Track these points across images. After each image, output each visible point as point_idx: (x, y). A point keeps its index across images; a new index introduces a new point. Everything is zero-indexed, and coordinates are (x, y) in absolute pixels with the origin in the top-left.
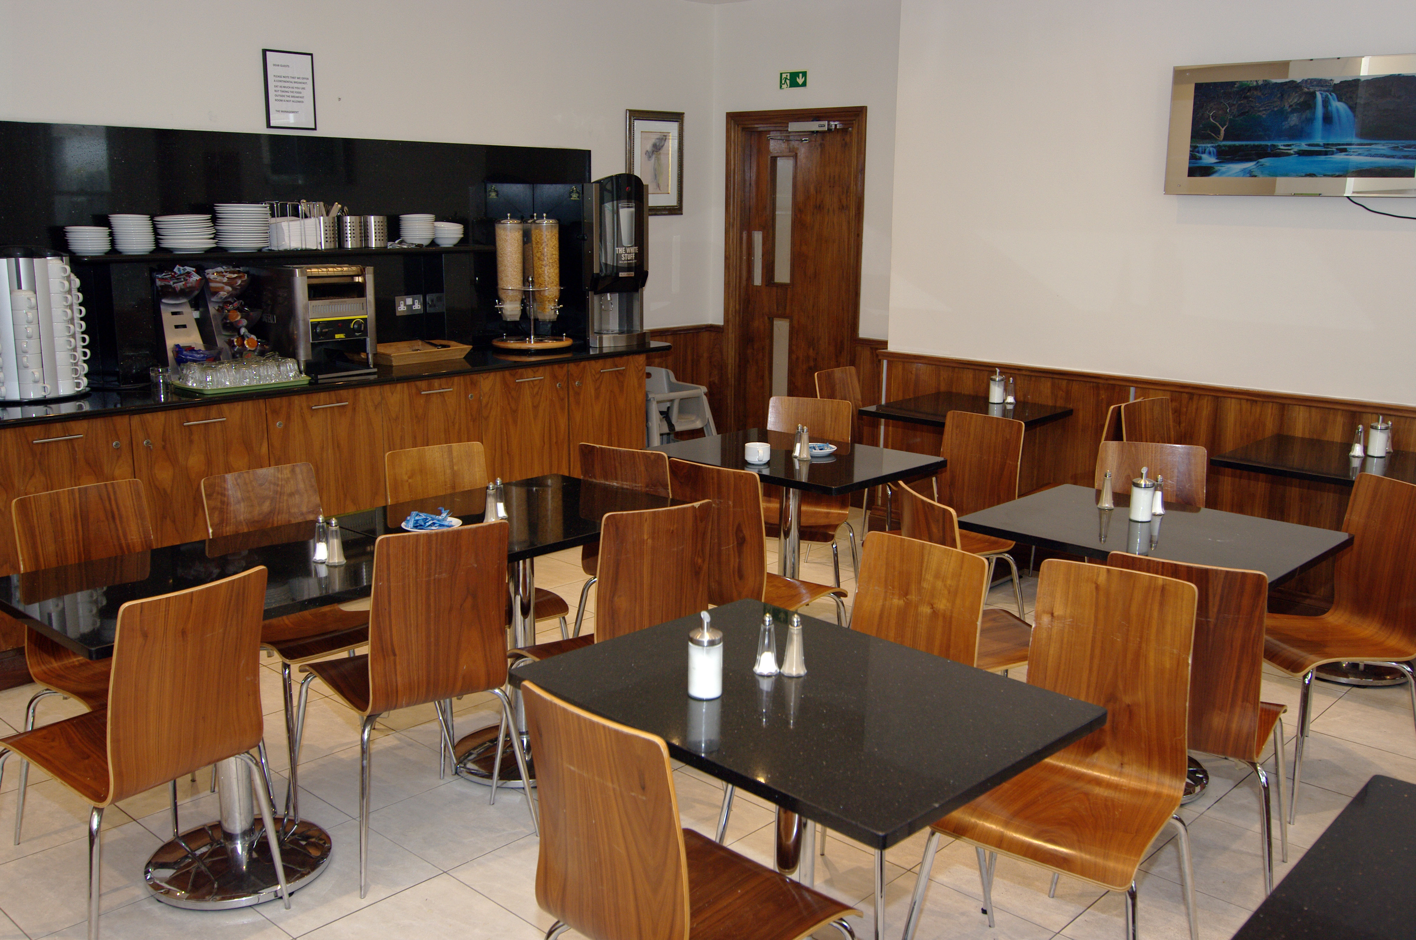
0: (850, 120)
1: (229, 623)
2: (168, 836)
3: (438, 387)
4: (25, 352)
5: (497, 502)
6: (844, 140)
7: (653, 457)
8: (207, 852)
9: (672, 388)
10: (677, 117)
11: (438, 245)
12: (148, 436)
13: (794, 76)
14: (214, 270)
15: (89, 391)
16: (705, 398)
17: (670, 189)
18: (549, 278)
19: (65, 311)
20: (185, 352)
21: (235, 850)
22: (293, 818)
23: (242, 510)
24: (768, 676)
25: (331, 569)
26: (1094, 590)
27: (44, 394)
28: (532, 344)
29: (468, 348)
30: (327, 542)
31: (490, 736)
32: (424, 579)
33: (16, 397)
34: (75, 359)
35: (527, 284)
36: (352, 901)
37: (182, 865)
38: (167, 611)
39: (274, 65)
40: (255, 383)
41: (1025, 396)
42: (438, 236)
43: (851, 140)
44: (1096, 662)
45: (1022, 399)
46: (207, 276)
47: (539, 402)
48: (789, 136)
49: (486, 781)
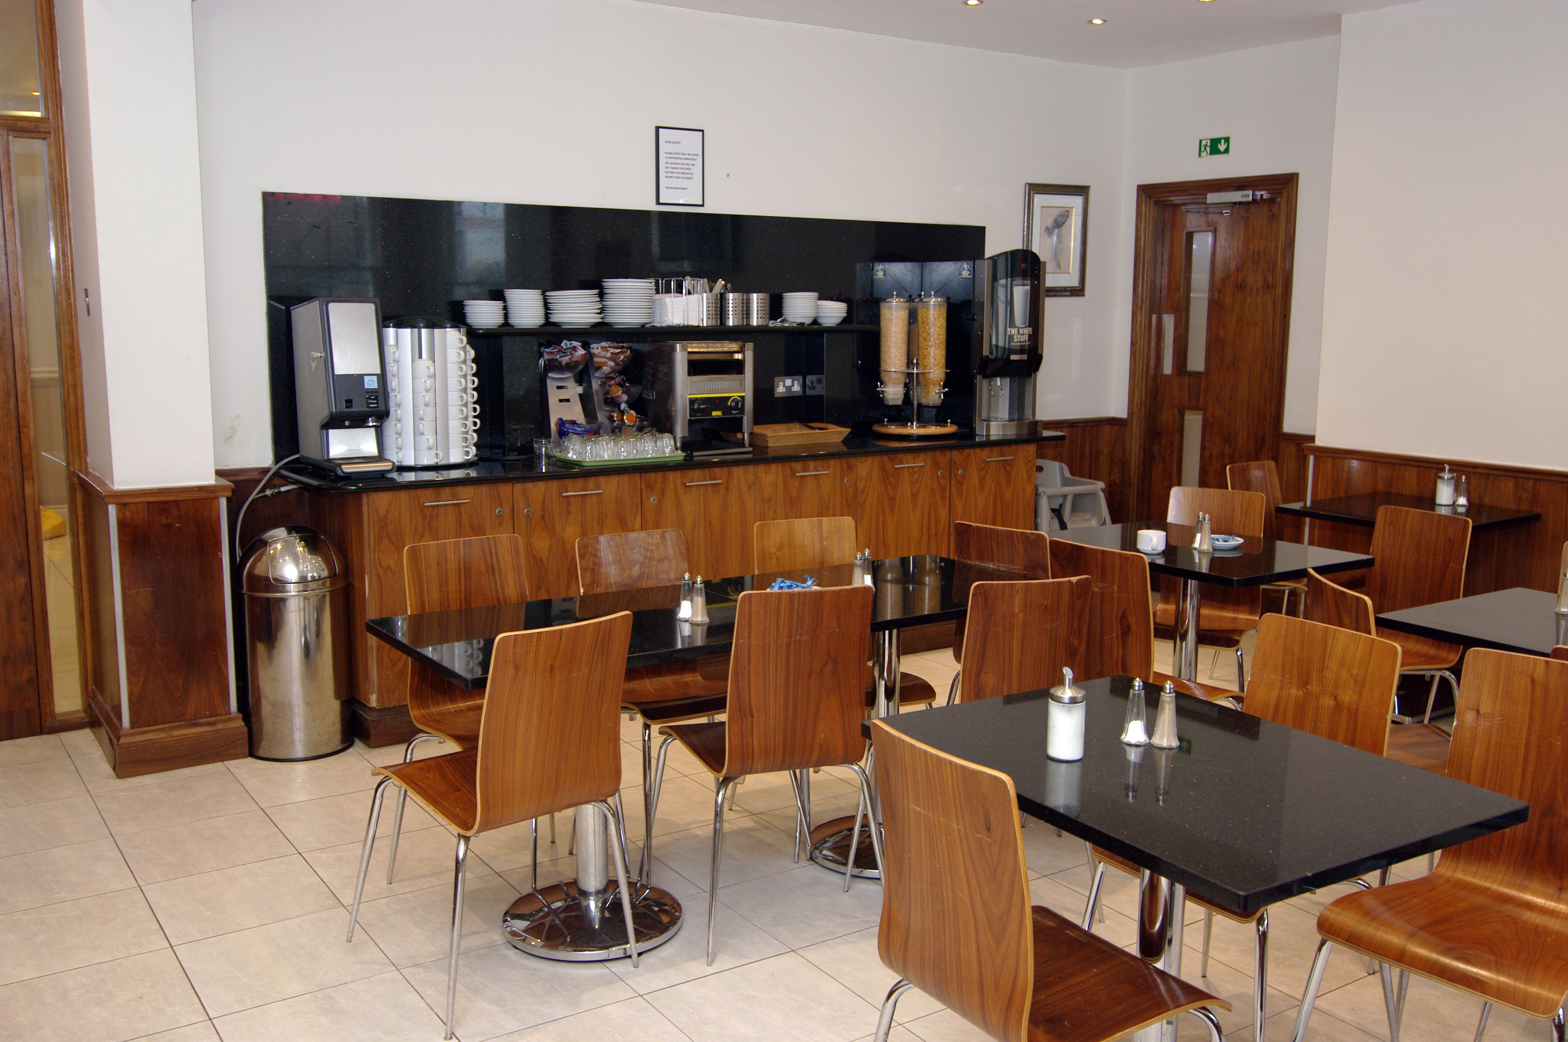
0: (1278, 189)
1: (594, 665)
2: (527, 889)
3: (813, 470)
4: (422, 419)
5: (864, 574)
6: (1271, 211)
7: (1032, 537)
8: (561, 907)
9: (1065, 483)
10: (1082, 191)
11: (820, 324)
12: (528, 505)
13: (1215, 143)
14: (599, 345)
15: (477, 460)
16: (1102, 495)
17: (1071, 268)
18: (935, 359)
19: (460, 381)
20: (567, 425)
21: (588, 906)
22: (646, 884)
23: (613, 572)
24: (1137, 746)
25: (695, 627)
26: (1530, 685)
27: (436, 460)
28: (914, 429)
29: (846, 431)
30: (692, 601)
31: (847, 826)
32: (785, 640)
33: (411, 463)
34: (466, 428)
35: (912, 366)
36: (699, 967)
37: (537, 917)
38: (538, 645)
39: (666, 142)
40: (631, 457)
41: (1480, 498)
42: (820, 315)
43: (1280, 211)
44: (1530, 769)
45: (1477, 501)
46: (592, 351)
47: (919, 491)
48: (1208, 208)
49: (841, 868)
